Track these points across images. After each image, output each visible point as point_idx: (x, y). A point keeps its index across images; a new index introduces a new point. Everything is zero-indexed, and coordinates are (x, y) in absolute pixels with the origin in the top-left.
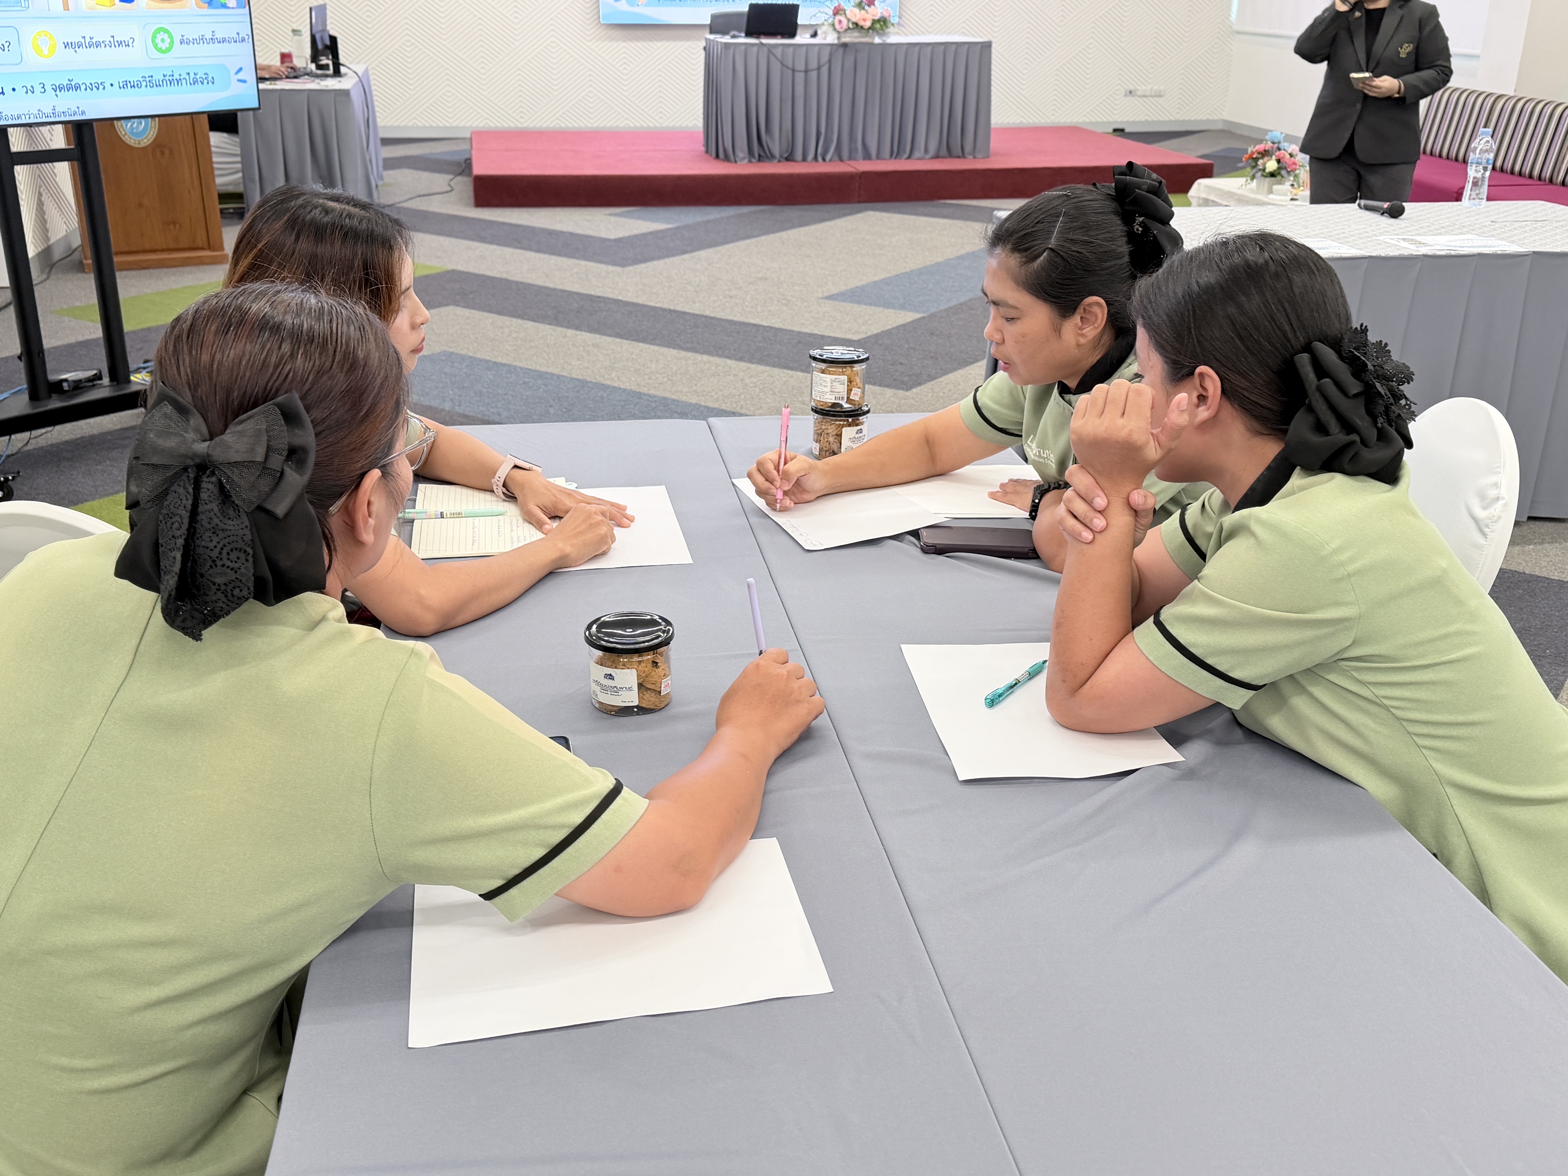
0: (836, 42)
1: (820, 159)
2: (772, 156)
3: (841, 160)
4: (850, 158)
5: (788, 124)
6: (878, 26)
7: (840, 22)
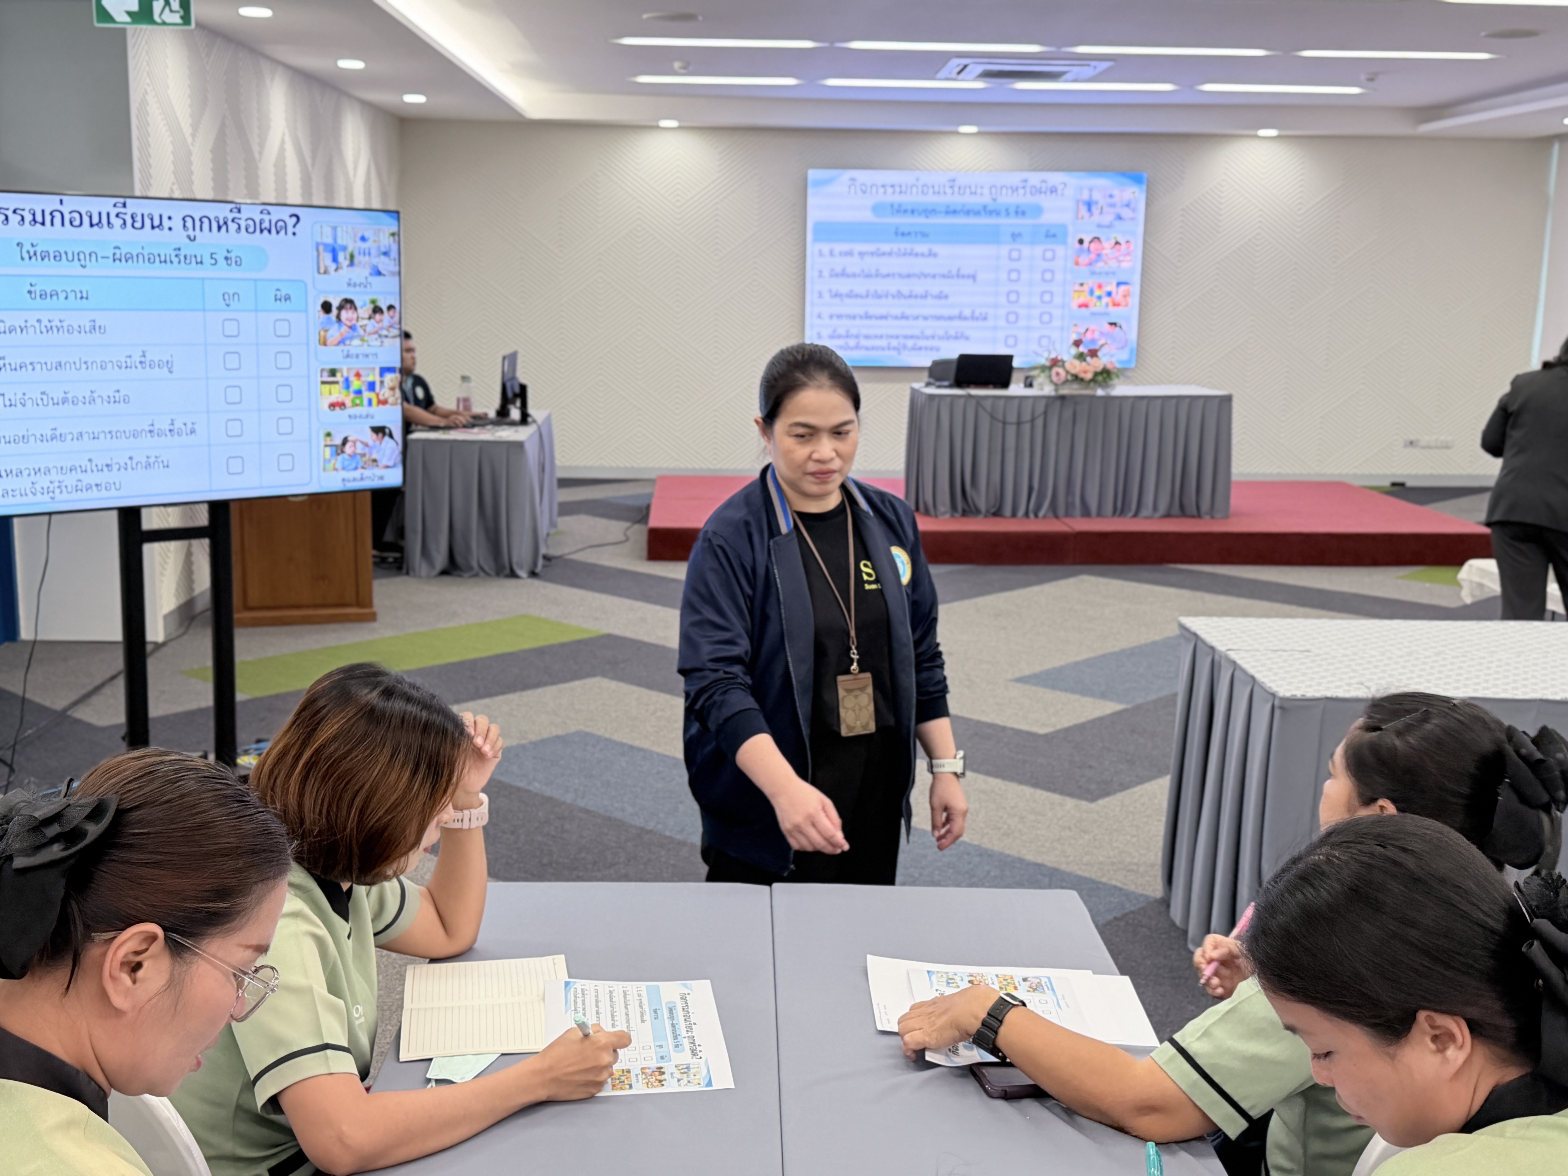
0: (1053, 393)
1: (1032, 515)
2: (977, 512)
3: (1056, 516)
4: (1068, 514)
5: (996, 477)
6: (1100, 378)
7: (1058, 374)
